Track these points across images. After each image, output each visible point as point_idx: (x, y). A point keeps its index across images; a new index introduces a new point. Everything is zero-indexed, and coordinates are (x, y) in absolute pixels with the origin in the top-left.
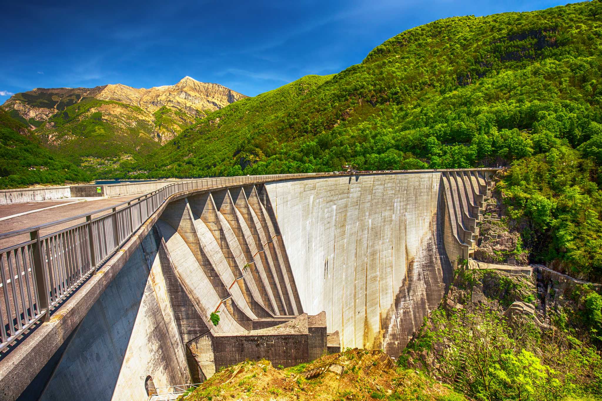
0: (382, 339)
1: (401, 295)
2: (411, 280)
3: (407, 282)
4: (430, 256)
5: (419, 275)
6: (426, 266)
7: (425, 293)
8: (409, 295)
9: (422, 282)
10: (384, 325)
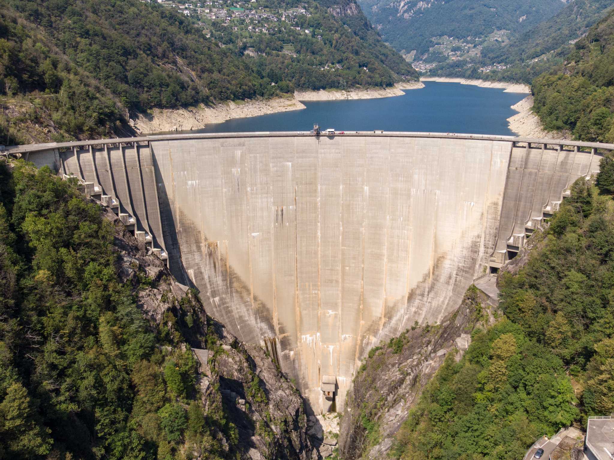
0: (381, 327)
1: (418, 292)
2: (436, 280)
3: (430, 280)
4: (473, 259)
5: (450, 278)
6: (463, 271)
7: (446, 302)
8: (428, 295)
9: (451, 288)
10: (389, 314)
